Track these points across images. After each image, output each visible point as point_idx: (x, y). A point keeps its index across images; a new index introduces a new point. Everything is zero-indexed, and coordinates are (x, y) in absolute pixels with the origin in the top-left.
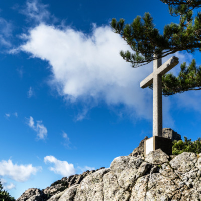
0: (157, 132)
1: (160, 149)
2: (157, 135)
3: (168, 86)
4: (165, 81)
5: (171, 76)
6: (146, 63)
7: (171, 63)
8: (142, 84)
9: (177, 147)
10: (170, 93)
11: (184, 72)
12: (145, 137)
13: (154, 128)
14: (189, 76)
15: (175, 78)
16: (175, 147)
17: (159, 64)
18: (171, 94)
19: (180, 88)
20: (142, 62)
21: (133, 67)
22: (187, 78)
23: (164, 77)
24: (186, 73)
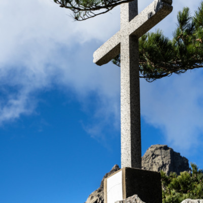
0: (130, 159)
1: (136, 196)
2: (130, 166)
3: (151, 60)
4: (146, 50)
5: (158, 39)
6: (105, 10)
7: (157, 10)
8: (98, 55)
9: (177, 187)
10: (159, 73)
11: (186, 28)
12: (114, 167)
13: (123, 151)
14: (195, 38)
15: (166, 40)
16: (173, 187)
17: (133, 13)
18: (161, 76)
19: (178, 63)
20: (94, 9)
21: (77, 18)
22: (191, 43)
23: (144, 39)
24: (189, 32)
